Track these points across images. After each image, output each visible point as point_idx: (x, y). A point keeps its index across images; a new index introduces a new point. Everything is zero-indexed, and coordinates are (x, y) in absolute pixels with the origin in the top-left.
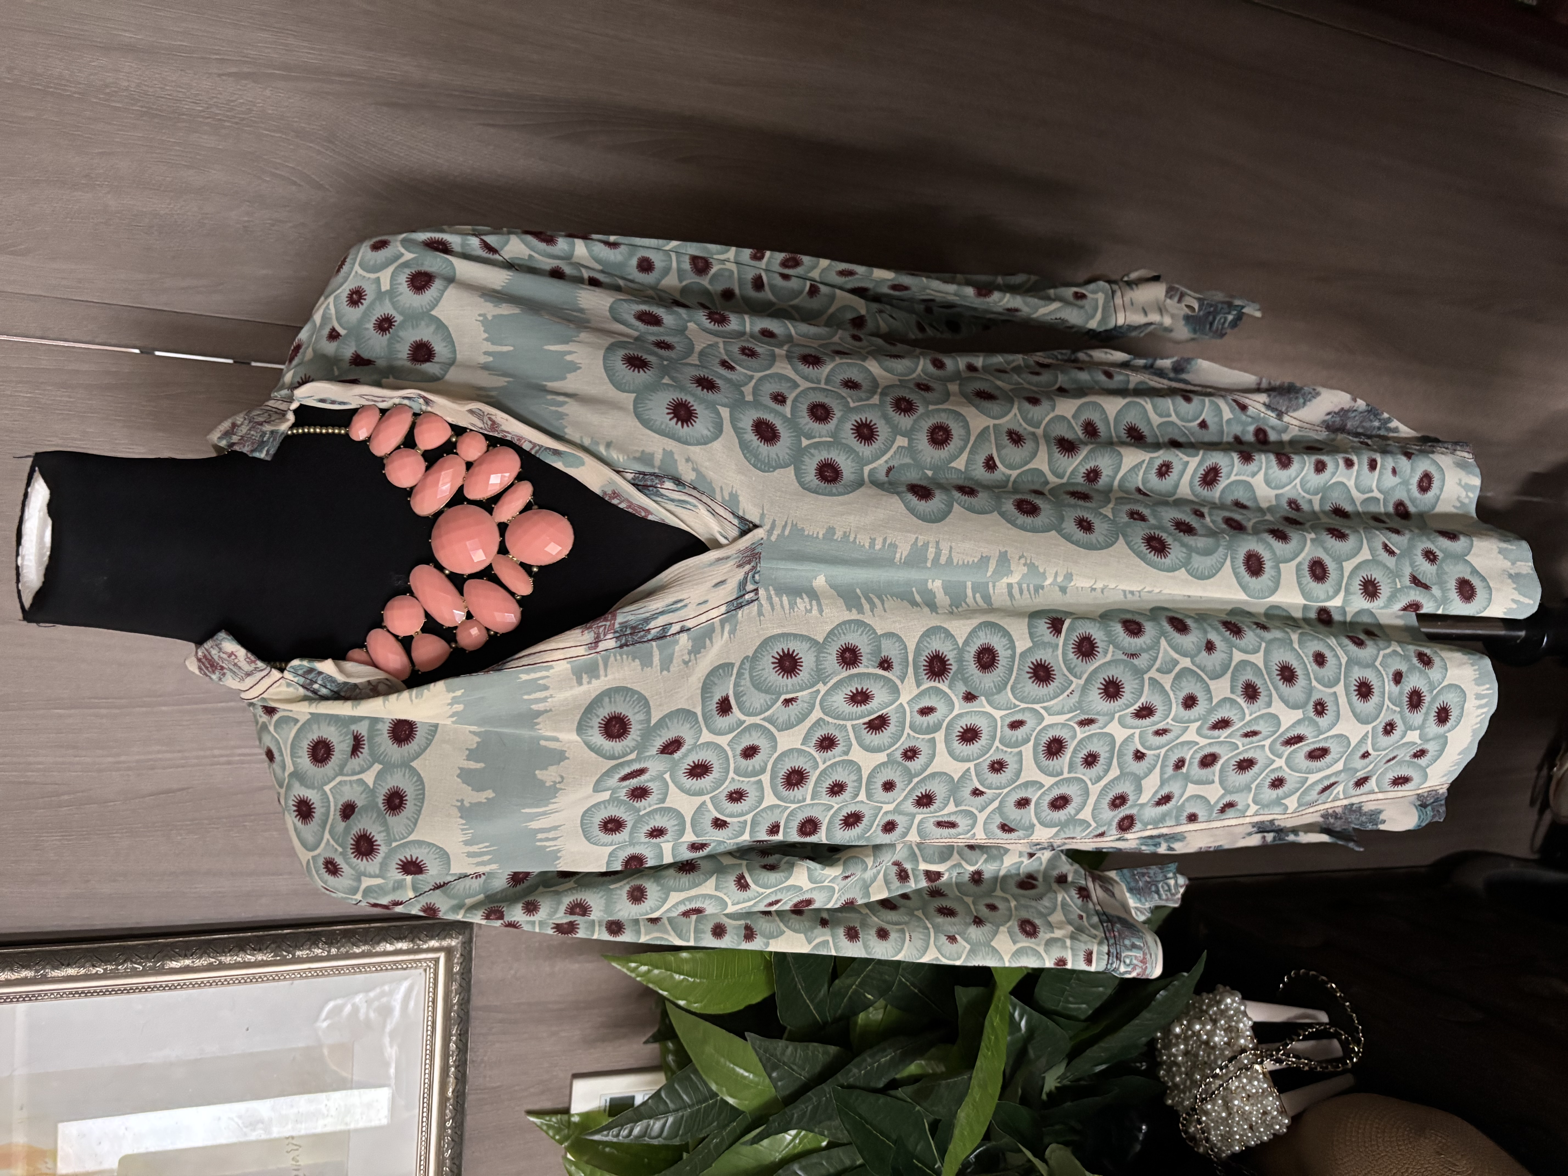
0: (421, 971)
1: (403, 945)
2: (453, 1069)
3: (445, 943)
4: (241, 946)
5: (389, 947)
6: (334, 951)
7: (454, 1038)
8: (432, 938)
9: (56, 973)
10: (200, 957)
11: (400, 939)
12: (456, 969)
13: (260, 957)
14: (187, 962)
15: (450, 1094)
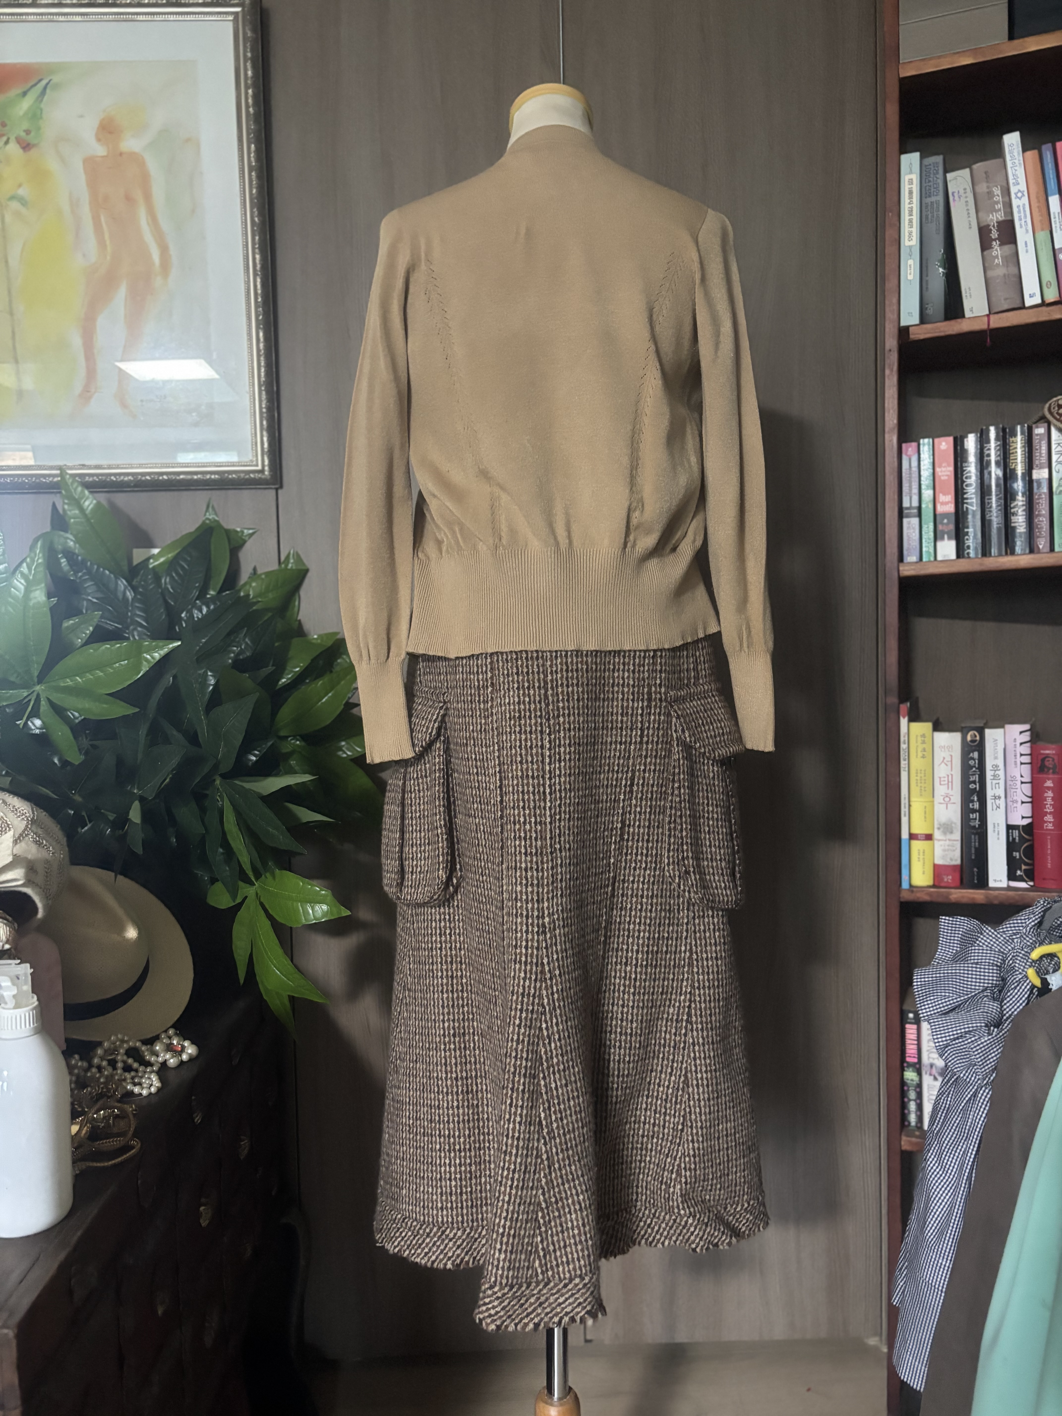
0: (251, 458)
1: (266, 445)
2: (195, 477)
3: (267, 468)
4: (268, 366)
5: (265, 439)
6: (264, 410)
7: (213, 477)
8: (270, 461)
9: (259, 280)
10: (265, 346)
11: (270, 445)
12: (252, 476)
13: (263, 374)
14: (262, 339)
15: (182, 477)
